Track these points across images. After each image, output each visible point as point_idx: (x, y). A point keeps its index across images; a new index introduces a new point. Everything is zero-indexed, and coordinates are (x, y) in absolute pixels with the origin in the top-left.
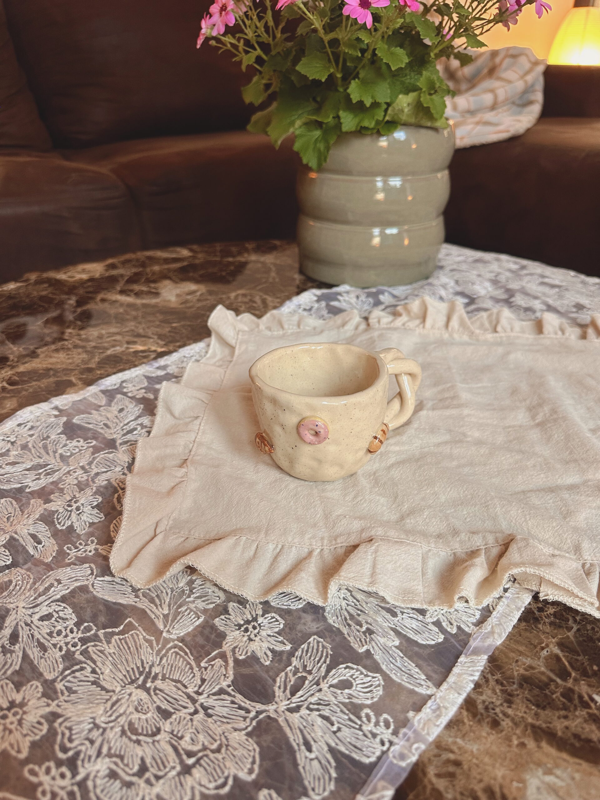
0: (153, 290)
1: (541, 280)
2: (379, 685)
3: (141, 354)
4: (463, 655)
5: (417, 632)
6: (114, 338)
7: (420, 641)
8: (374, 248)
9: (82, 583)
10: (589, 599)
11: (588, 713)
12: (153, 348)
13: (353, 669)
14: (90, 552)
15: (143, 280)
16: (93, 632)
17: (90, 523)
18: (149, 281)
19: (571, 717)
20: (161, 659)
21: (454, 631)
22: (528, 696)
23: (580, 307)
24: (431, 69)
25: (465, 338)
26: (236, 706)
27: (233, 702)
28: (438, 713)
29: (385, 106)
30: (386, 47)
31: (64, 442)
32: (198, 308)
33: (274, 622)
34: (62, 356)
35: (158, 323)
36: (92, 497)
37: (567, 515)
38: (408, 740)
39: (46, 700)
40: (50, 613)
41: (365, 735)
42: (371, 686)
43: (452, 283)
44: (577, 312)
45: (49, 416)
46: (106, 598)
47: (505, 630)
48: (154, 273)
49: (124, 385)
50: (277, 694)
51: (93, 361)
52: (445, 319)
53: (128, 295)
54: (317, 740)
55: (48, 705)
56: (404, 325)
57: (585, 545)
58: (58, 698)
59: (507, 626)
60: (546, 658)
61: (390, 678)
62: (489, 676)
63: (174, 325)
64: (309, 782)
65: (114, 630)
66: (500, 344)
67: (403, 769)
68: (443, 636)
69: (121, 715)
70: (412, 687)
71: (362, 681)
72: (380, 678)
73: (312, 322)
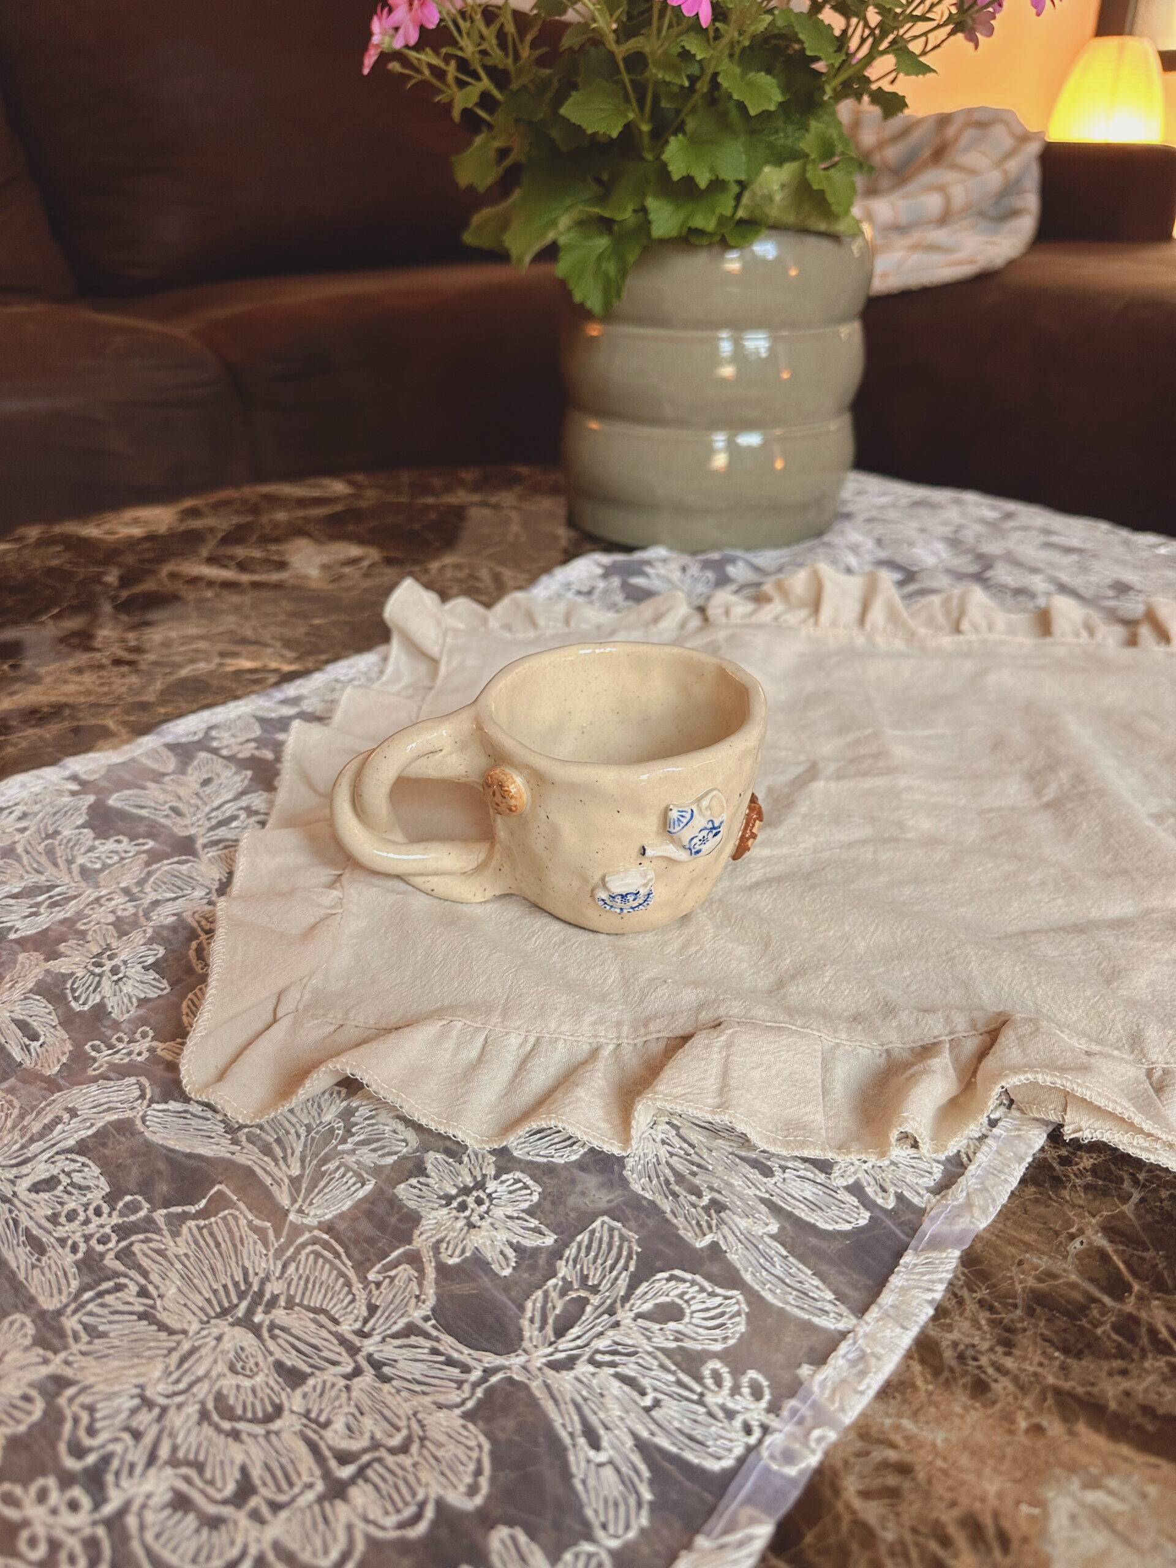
0: (275, 558)
1: (1043, 538)
2: (738, 1314)
3: (248, 676)
4: (909, 1251)
5: (814, 1206)
6: (194, 646)
7: (822, 1225)
8: (715, 474)
9: (122, 1116)
10: (1164, 1136)
11: (1169, 1364)
12: (273, 665)
13: (684, 1281)
14: (139, 1054)
15: (254, 538)
16: (142, 1214)
17: (139, 1000)
18: (265, 540)
19: (1136, 1372)
20: (285, 1267)
21: (891, 1204)
22: (1047, 1333)
23: (1122, 588)
24: (826, 118)
25: (899, 644)
26: (442, 1359)
27: (435, 1351)
28: (861, 1366)
29: (735, 189)
30: (738, 70)
31: (89, 843)
32: (365, 590)
33: (520, 1189)
34: (89, 679)
35: (282, 618)
36: (143, 948)
37: (1112, 976)
38: (800, 1422)
39: (41, 1351)
40: (53, 1177)
41: (710, 1414)
42: (723, 1314)
43: (870, 544)
44: (1117, 597)
45: (60, 793)
46: (171, 1144)
47: (994, 1200)
48: (276, 525)
49: (214, 733)
50: (527, 1334)
51: (151, 688)
52: (857, 607)
53: (225, 566)
54: (611, 1425)
55: (46, 1362)
56: (776, 619)
57: (1152, 1033)
58: (66, 1347)
59: (999, 1193)
60: (1078, 1256)
61: (760, 1298)
62: (965, 1293)
63: (316, 622)
64: (596, 1512)
65: (187, 1208)
66: (968, 655)
67: (792, 1481)
68: (868, 1215)
69: (199, 1380)
70: (806, 1317)
71: (703, 1306)
72: (741, 1298)
73: (594, 615)
